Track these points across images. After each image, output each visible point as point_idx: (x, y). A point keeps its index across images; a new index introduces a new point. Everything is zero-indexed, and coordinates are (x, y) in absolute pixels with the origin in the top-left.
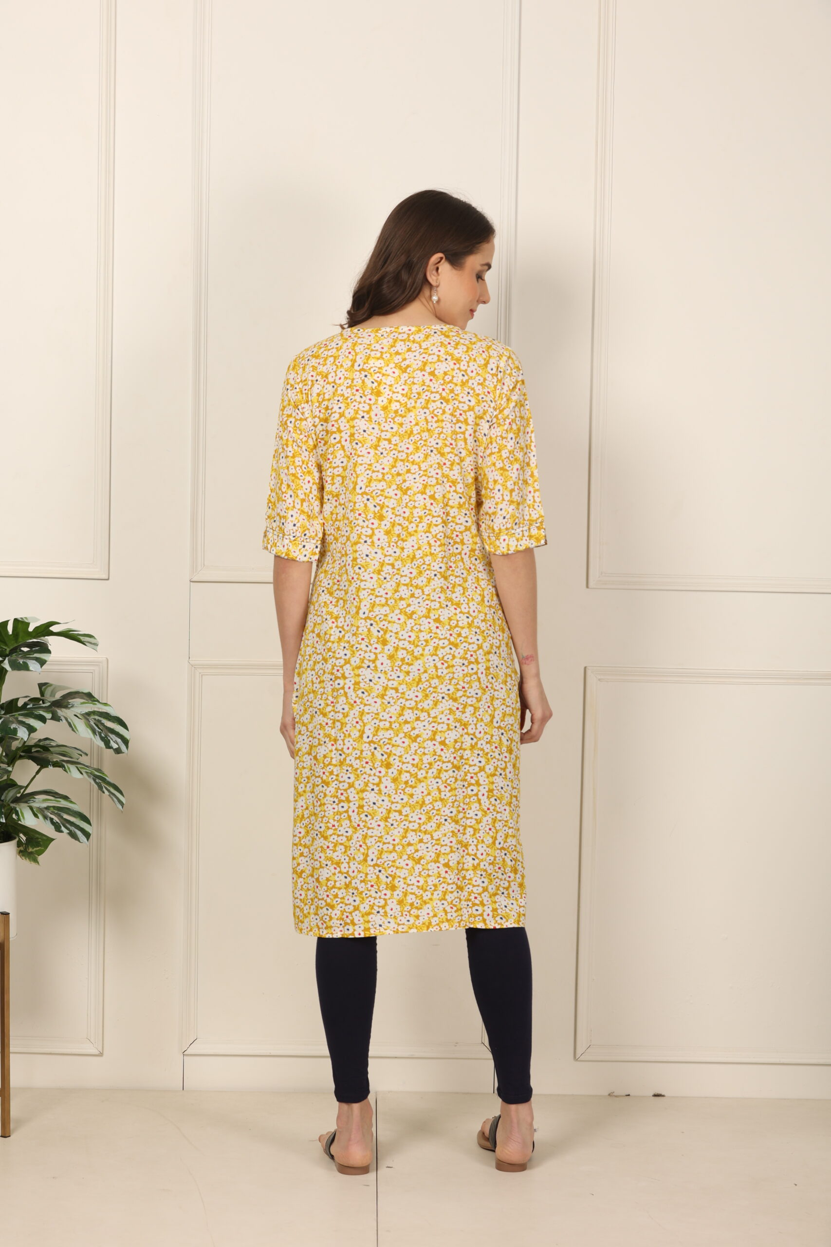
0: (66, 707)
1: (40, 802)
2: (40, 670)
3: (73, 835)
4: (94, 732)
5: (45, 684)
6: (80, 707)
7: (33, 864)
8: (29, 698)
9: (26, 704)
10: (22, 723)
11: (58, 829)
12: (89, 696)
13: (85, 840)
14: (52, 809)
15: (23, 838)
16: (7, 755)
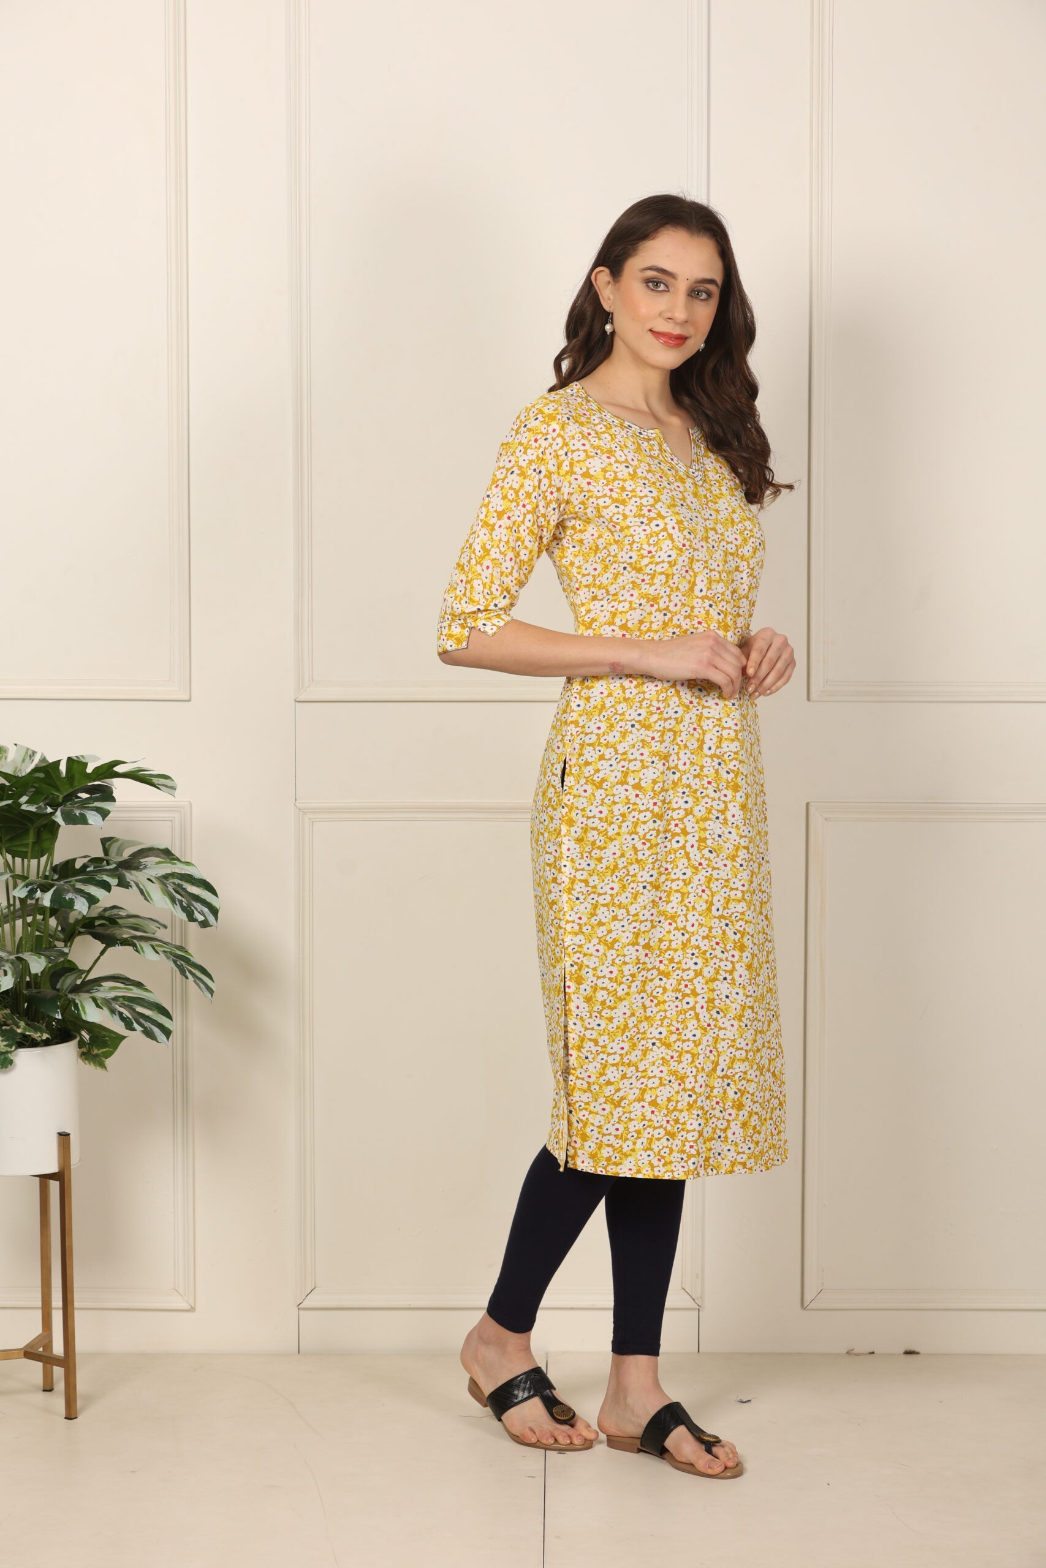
0: (137, 868)
1: (106, 991)
2: (102, 823)
3: (149, 1034)
4: (173, 900)
5: (110, 839)
6: (155, 867)
7: (99, 1070)
8: (88, 859)
9: (85, 866)
10: (81, 892)
11: (129, 1026)
12: (167, 854)
13: (164, 1038)
14: (121, 999)
15: (86, 1036)
16: (63, 930)
